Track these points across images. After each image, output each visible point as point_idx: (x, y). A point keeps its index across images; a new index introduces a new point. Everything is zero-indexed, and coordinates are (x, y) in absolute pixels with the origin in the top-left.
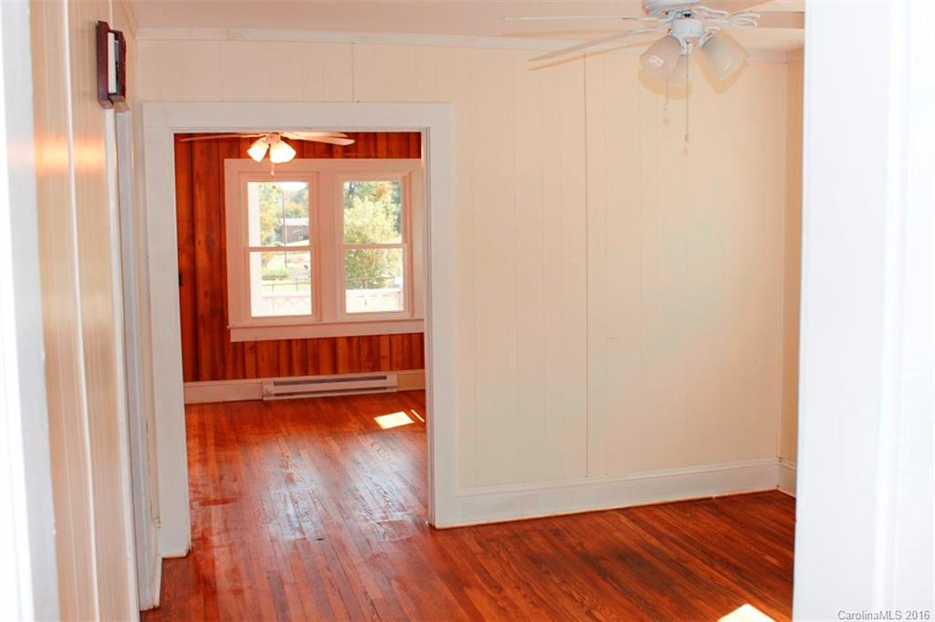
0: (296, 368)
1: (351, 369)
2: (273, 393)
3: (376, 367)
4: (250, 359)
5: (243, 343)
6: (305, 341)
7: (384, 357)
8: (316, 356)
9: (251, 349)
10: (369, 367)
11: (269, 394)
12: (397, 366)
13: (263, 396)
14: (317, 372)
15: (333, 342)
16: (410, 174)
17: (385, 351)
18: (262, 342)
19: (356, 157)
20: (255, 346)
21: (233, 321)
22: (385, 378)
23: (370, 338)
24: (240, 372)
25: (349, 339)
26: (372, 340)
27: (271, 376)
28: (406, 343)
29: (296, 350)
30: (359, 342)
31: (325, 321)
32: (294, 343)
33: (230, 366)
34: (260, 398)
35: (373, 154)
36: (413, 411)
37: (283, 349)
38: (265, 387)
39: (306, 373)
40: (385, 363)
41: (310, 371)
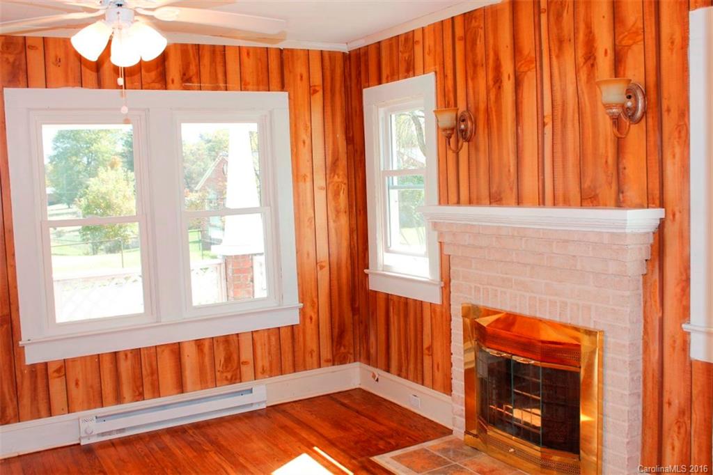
0: (127, 391)
1: (203, 383)
2: (96, 432)
3: (236, 378)
4: (57, 386)
5: (46, 364)
6: (137, 352)
7: (245, 363)
8: (154, 372)
9: (58, 371)
10: (226, 379)
11: (89, 436)
12: (264, 371)
13: (80, 439)
14: (157, 393)
15: (177, 350)
16: (271, 113)
17: (246, 354)
18: (74, 360)
19: (200, 89)
20: (64, 367)
21: (28, 331)
22: (251, 391)
23: (226, 339)
24: (43, 407)
25: (199, 343)
26: (229, 342)
27: (89, 408)
28: (273, 339)
29: (125, 367)
30: (212, 347)
31: (164, 320)
32: (122, 357)
33: (26, 401)
34: (78, 442)
35: (222, 85)
36: (316, 448)
37: (107, 366)
38: (83, 426)
39: (140, 396)
40: (247, 370)
41: (146, 394)
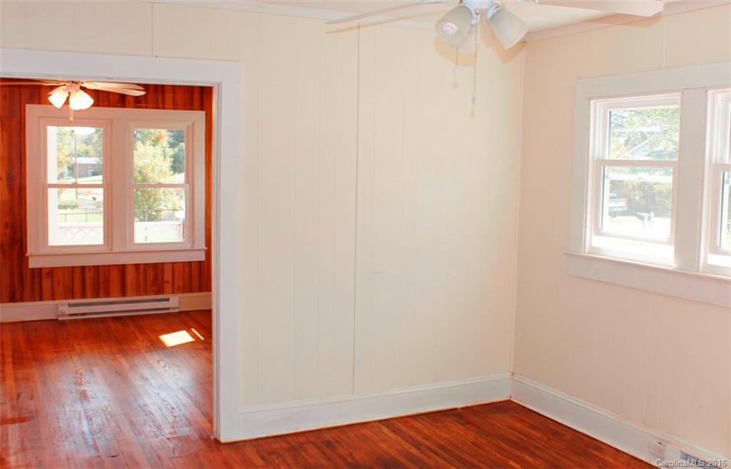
0: (89, 291)
1: (138, 291)
2: (68, 313)
3: (160, 291)
4: (46, 283)
5: (41, 269)
6: (97, 267)
7: (167, 282)
8: (107, 281)
9: (48, 274)
10: (154, 290)
11: (63, 315)
12: (178, 289)
13: (58, 316)
14: (108, 295)
15: (122, 269)
16: (193, 124)
17: (168, 277)
18: (57, 268)
19: (146, 108)
20: (52, 272)
21: (31, 249)
22: (168, 300)
23: (155, 265)
24: (37, 294)
25: (137, 266)
26: (157, 268)
27: (65, 299)
28: (187, 269)
29: (89, 275)
30: (145, 271)
31: (115, 250)
32: (87, 270)
33: (28, 289)
34: (55, 318)
35: (161, 106)
36: (193, 330)
37: (78, 275)
38: (60, 308)
39: (97, 295)
40: (168, 287)
41: (102, 291)
